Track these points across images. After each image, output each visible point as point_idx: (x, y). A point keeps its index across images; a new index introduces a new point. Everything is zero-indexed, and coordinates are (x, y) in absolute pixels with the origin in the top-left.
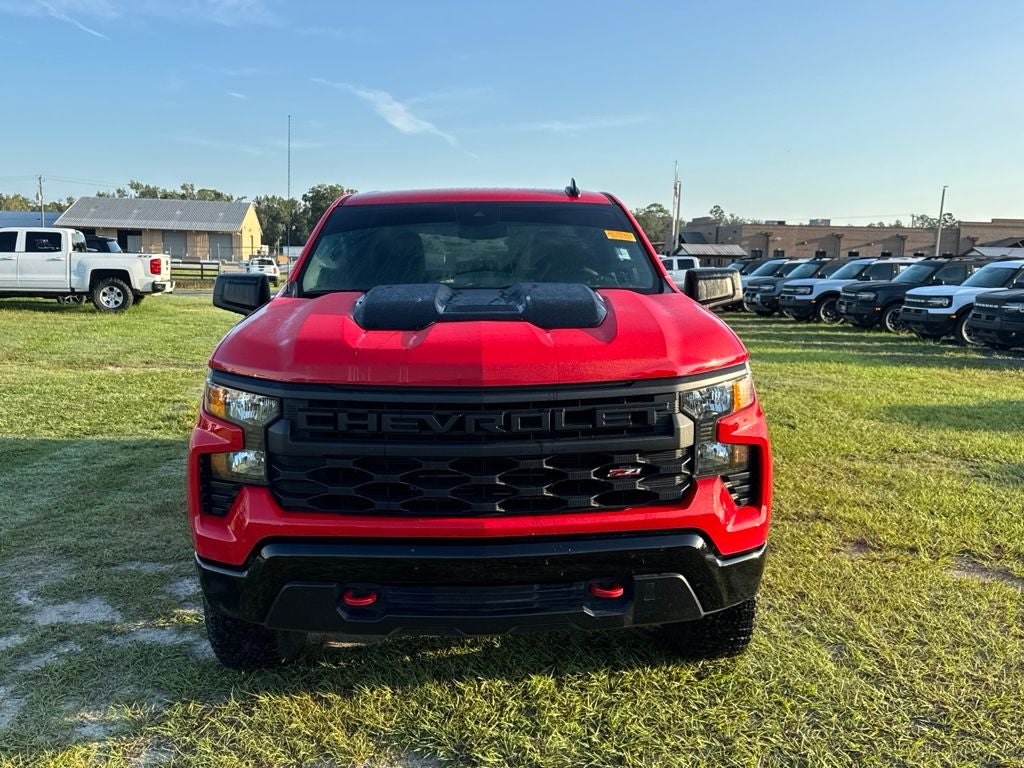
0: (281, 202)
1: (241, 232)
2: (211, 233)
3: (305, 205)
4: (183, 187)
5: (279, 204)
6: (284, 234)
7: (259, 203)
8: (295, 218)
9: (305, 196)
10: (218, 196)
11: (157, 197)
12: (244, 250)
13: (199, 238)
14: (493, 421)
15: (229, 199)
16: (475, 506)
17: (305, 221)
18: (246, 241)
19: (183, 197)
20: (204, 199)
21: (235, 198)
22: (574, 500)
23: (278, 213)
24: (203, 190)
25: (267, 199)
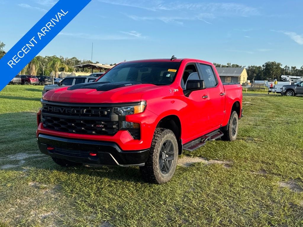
0: (256, 67)
1: (241, 76)
2: (232, 77)
3: (263, 68)
4: (228, 64)
5: (255, 68)
6: (255, 77)
7: (249, 68)
8: (260, 72)
9: (263, 65)
10: (237, 66)
11: (220, 67)
12: (241, 81)
13: (228, 78)
14: (70, 110)
15: (241, 67)
16: (70, 130)
17: (263, 73)
18: (242, 79)
19: (227, 67)
20: (234, 67)
21: (242, 67)
22: (89, 132)
23: (255, 71)
24: (234, 65)
25: (252, 66)
